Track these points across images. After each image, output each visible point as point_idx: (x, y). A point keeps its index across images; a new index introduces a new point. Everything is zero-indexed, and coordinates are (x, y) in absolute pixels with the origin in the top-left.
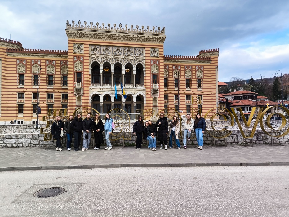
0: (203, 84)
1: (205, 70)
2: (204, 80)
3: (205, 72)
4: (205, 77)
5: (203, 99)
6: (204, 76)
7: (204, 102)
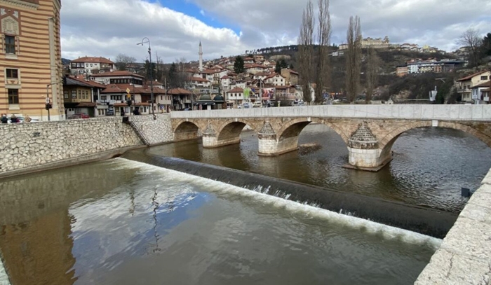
0: (20, 46)
1: (22, 19)
2: (21, 39)
3: (22, 24)
4: (23, 34)
5: (22, 77)
6: (20, 31)
7: (22, 82)
